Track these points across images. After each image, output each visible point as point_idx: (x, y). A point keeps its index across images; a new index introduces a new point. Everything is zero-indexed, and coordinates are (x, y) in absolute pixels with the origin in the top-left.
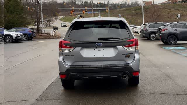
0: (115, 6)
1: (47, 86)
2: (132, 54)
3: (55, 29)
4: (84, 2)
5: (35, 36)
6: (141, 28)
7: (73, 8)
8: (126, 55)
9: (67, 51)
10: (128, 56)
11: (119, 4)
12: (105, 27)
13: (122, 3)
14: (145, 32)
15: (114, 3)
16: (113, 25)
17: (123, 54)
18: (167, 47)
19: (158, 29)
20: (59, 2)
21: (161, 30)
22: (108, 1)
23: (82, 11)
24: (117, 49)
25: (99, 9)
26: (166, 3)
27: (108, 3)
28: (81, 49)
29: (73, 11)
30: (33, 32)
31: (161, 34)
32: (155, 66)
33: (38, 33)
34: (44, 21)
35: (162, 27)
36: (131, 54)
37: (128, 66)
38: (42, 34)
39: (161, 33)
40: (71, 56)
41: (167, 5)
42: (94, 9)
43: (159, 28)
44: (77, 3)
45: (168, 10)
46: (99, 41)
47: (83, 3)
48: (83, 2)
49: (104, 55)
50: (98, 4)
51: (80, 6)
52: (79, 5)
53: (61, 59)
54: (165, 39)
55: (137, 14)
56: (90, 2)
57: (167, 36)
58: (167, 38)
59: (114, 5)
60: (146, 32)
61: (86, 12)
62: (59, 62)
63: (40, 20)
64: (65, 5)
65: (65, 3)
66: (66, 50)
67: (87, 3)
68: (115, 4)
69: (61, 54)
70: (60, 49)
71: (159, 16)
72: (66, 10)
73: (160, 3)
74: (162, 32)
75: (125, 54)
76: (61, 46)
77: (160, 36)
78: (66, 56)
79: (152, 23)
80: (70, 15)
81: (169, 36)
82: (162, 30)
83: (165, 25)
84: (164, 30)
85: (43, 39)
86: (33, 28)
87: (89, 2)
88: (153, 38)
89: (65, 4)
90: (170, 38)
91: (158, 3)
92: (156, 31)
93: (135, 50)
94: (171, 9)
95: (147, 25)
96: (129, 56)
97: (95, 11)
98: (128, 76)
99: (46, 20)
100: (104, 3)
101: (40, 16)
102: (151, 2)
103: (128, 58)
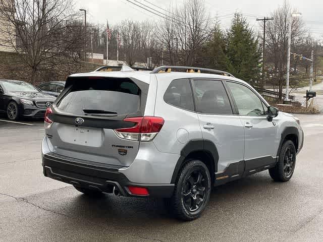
2: (131, 147)
3: (309, 95)
8: (120, 148)
10: (122, 150)
17: (113, 144)
36: (128, 147)
37: (118, 170)
40: (51, 137)
49: (86, 142)
75: (117, 146)
93: (139, 140)
96: (126, 152)
103: (124, 154)
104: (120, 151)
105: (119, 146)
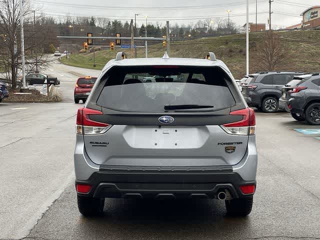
0: (180, 33)
1: (44, 208)
2: (240, 143)
3: (51, 82)
4: (113, 23)
5: (7, 96)
6: (243, 85)
7: (90, 36)
9: (93, 132)
10: (230, 148)
11: (189, 28)
12: (171, 80)
13: (198, 27)
14: (251, 93)
15: (180, 27)
16: (195, 76)
17: (220, 142)
18: (305, 128)
19: (284, 87)
20: (58, 22)
21: (292, 89)
22: (168, 22)
23: (108, 42)
24: (207, 130)
25: (146, 38)
26: (298, 28)
27: (168, 26)
28: (125, 130)
29: (89, 42)
30: (4, 87)
31: (290, 100)
32: (281, 171)
33: (13, 89)
34: (27, 63)
35: (293, 83)
36: (238, 143)
37: (232, 171)
38: (22, 91)
39: (292, 97)
40: (104, 144)
41: (301, 33)
42: (135, 38)
43: (288, 86)
44: (97, 24)
45: (303, 45)
46: (165, 112)
47: (109, 24)
48: (111, 24)
49: (176, 144)
50: (143, 27)
51: (105, 31)
52: (103, 30)
53: (80, 149)
54: (299, 111)
55: (231, 51)
56: (127, 24)
57: (305, 103)
58: (305, 108)
59: (179, 31)
60: (254, 94)
61: (119, 44)
62: (77, 157)
63: (19, 61)
64: (71, 28)
65: (70, 24)
66: (92, 129)
67: (120, 24)
68: (182, 29)
69: (81, 138)
70: (78, 128)
71: (282, 56)
72: (74, 41)
73: (283, 28)
74: (293, 95)
75: (224, 144)
76: (82, 120)
77: (289, 104)
78: (91, 143)
79: (269, 73)
80: (81, 51)
81: (309, 104)
82: (294, 90)
83: (301, 79)
84: (298, 90)
85: (25, 102)
86: (4, 77)
87: (123, 23)
88: (270, 108)
89: (70, 26)
90: (311, 109)
91: (278, 29)
92: (280, 92)
93: (249, 135)
94: (309, 42)
95: (257, 77)
96: (234, 149)
97: (137, 42)
98: (231, 193)
99: (31, 61)
100: (156, 26)
101: (19, 52)
102: (263, 26)
103: (232, 152)
104: (227, 149)
105: (227, 144)
